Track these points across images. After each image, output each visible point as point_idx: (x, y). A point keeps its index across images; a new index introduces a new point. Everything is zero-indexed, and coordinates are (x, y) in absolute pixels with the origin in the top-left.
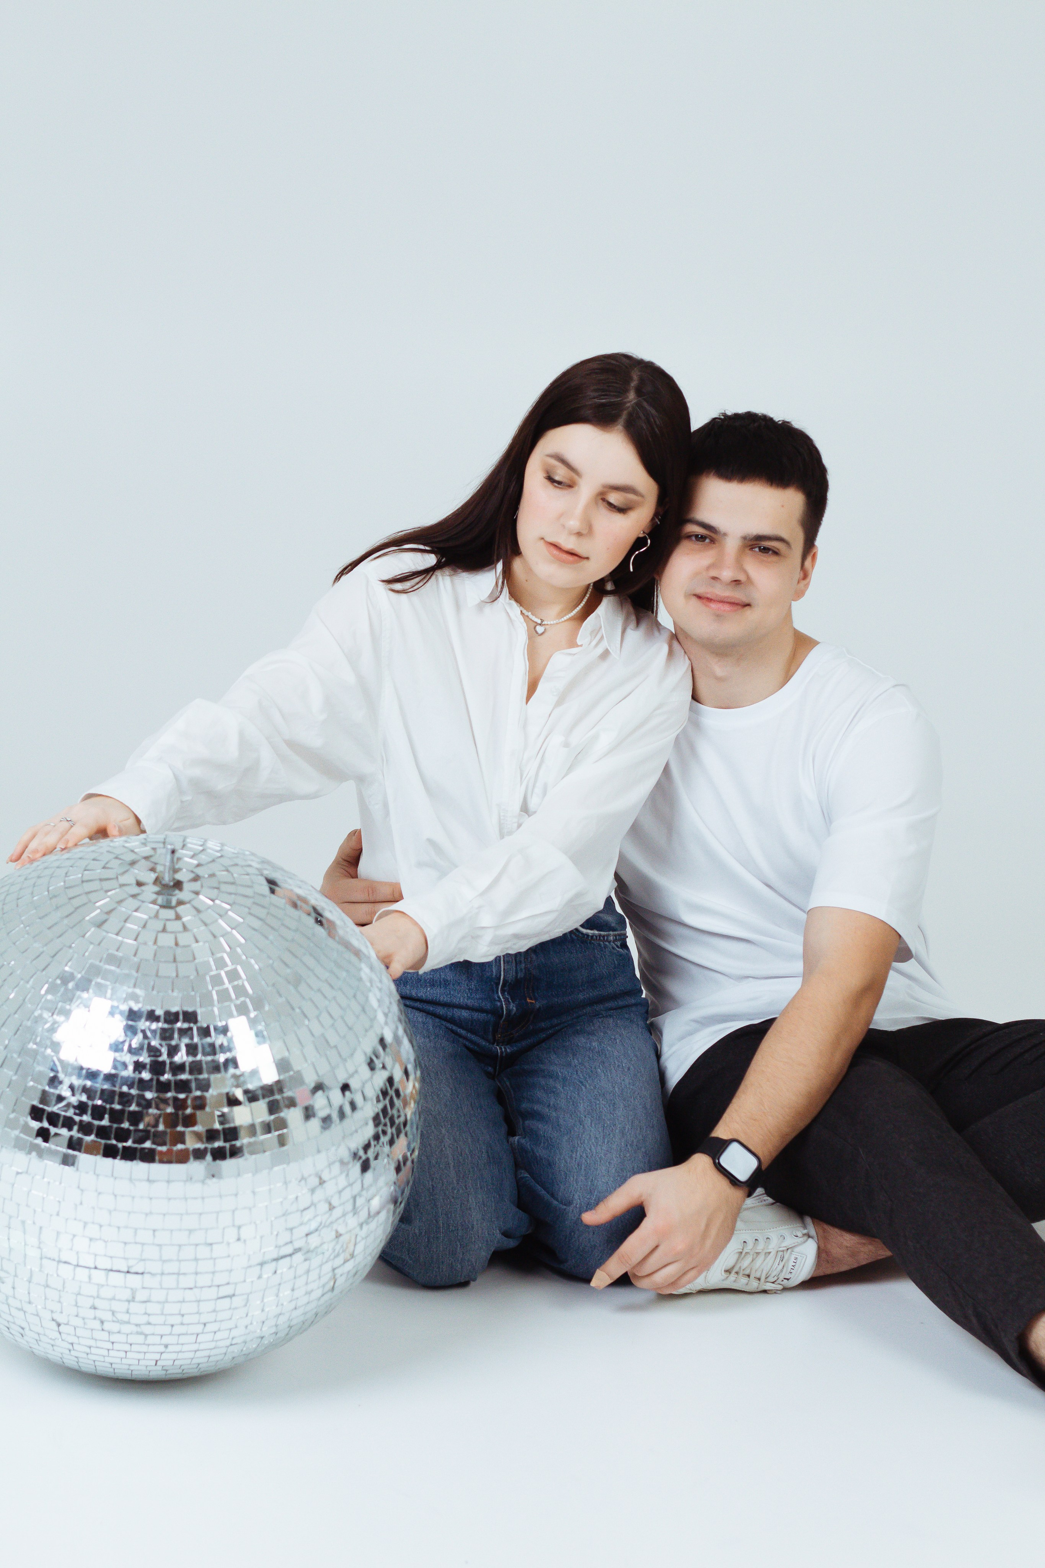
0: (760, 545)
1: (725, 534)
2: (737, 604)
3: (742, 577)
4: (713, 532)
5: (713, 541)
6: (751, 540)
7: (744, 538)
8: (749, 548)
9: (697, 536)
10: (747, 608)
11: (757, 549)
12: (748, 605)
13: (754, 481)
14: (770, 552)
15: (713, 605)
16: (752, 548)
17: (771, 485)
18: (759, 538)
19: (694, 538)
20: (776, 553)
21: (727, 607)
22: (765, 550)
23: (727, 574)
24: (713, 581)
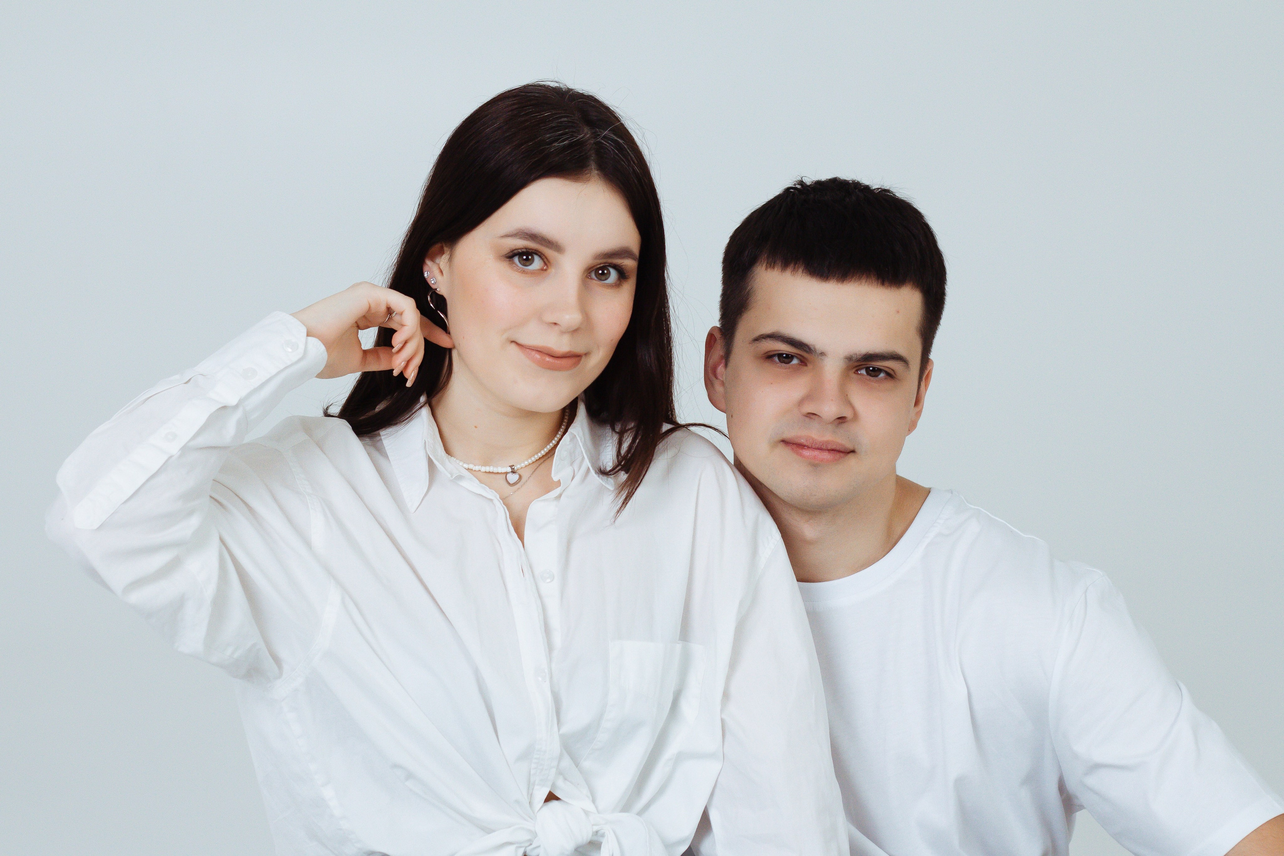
0: (868, 366)
1: (823, 354)
2: (839, 451)
3: (848, 413)
4: (805, 351)
5: (803, 362)
6: (859, 360)
7: (849, 359)
8: (854, 370)
9: (780, 355)
10: (851, 455)
11: (863, 372)
12: (853, 451)
13: (860, 279)
14: (882, 375)
15: (807, 453)
16: (857, 371)
17: (883, 284)
18: (869, 358)
19: (776, 359)
20: (890, 375)
21: (826, 456)
22: (874, 372)
23: (830, 409)
24: (807, 419)
